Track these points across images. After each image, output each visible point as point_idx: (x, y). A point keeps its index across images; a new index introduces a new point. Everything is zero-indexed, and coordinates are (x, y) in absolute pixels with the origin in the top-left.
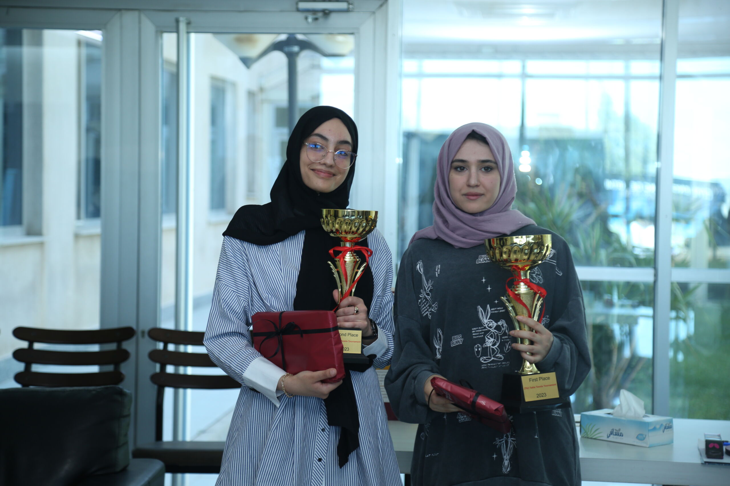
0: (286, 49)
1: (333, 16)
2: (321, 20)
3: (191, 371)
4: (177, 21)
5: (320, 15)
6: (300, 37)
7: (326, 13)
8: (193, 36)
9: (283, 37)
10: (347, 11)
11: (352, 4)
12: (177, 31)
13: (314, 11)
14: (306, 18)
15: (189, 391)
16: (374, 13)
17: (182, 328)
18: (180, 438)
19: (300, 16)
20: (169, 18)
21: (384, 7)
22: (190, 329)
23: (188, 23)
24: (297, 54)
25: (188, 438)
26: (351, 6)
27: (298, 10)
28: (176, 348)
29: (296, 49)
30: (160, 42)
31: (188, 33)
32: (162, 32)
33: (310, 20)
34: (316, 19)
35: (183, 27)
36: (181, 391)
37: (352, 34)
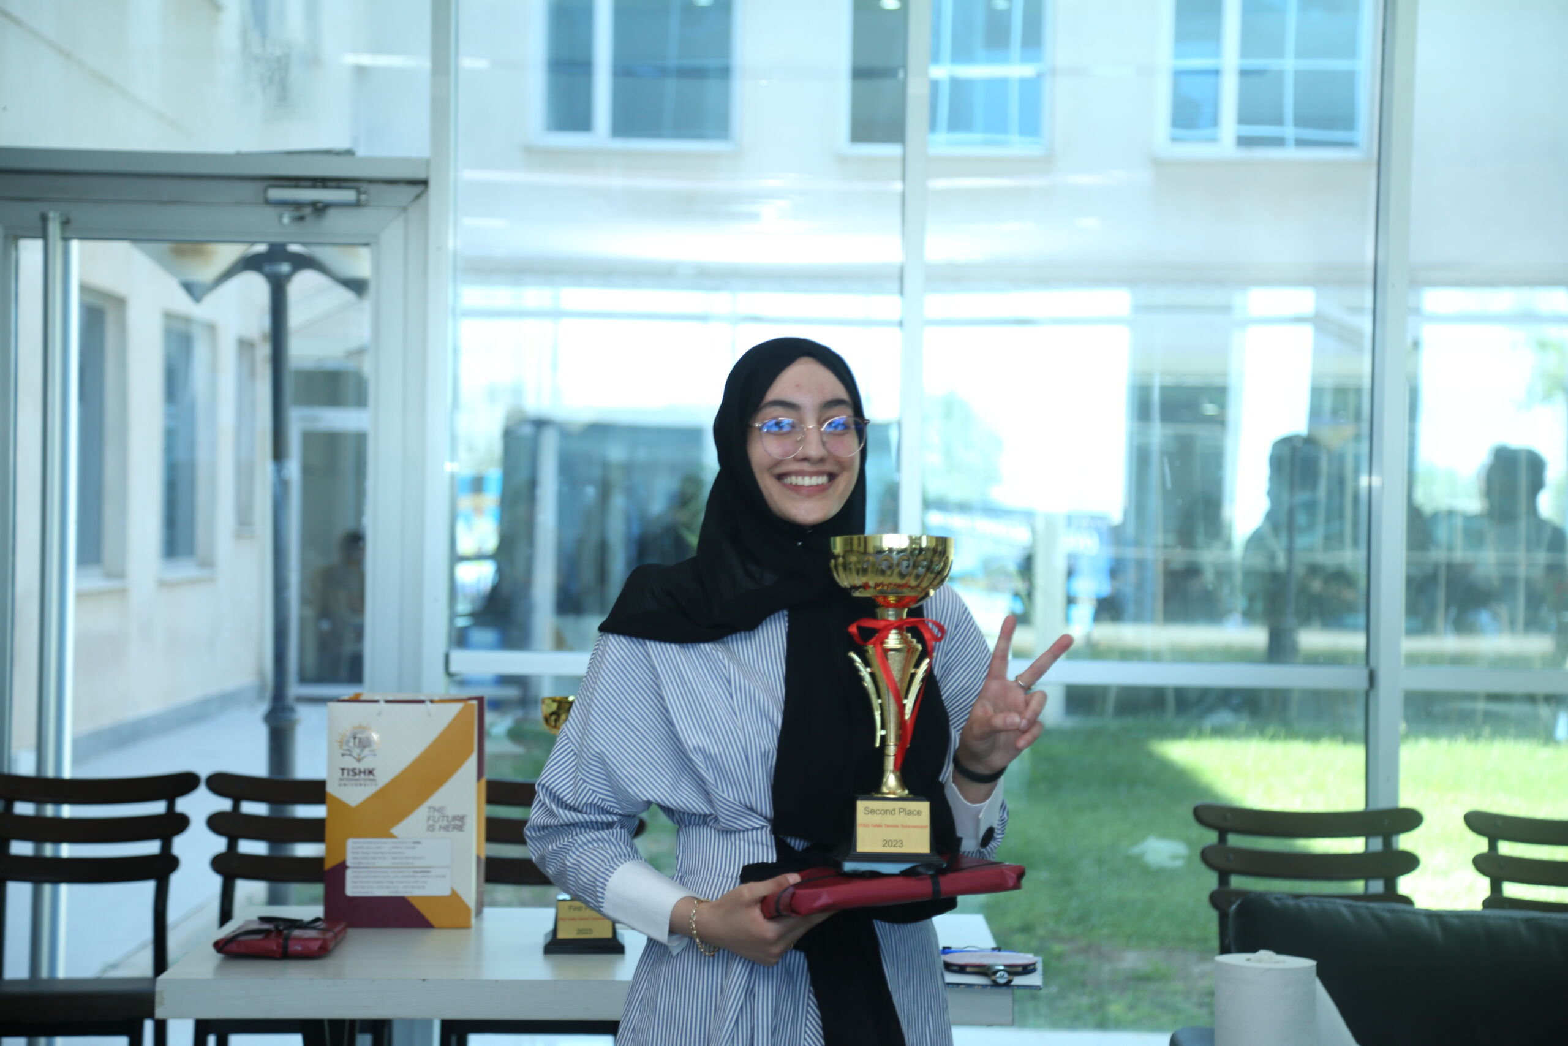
0: (268, 268)
1: (332, 213)
2: (310, 220)
3: (67, 850)
4: (44, 219)
5: (307, 211)
6: (294, 248)
7: (320, 209)
8: (75, 245)
9: (261, 248)
10: (358, 204)
11: (365, 193)
12: (44, 236)
13: (297, 205)
14: (281, 217)
15: (64, 889)
16: (404, 209)
17: (50, 773)
18: (44, 973)
19: (271, 212)
20: (31, 212)
21: (422, 200)
22: (67, 774)
23: (65, 223)
24: (288, 277)
25: (62, 973)
26: (363, 197)
27: (268, 202)
28: (38, 810)
29: (285, 268)
30: (13, 254)
31: (66, 239)
32: (17, 238)
33: (286, 220)
34: (301, 218)
35: (54, 228)
36: (47, 888)
37: (366, 245)
